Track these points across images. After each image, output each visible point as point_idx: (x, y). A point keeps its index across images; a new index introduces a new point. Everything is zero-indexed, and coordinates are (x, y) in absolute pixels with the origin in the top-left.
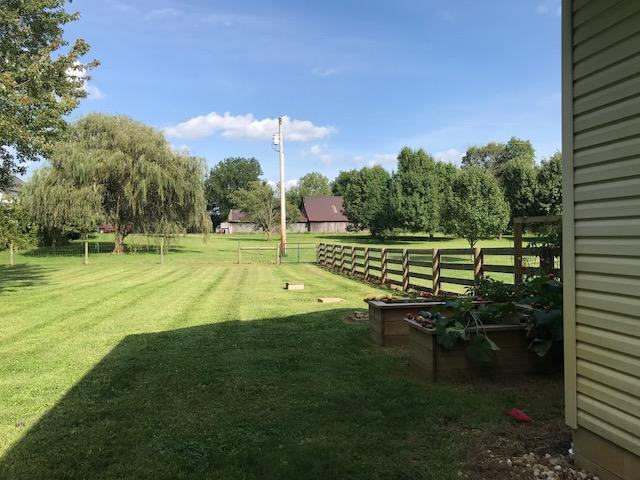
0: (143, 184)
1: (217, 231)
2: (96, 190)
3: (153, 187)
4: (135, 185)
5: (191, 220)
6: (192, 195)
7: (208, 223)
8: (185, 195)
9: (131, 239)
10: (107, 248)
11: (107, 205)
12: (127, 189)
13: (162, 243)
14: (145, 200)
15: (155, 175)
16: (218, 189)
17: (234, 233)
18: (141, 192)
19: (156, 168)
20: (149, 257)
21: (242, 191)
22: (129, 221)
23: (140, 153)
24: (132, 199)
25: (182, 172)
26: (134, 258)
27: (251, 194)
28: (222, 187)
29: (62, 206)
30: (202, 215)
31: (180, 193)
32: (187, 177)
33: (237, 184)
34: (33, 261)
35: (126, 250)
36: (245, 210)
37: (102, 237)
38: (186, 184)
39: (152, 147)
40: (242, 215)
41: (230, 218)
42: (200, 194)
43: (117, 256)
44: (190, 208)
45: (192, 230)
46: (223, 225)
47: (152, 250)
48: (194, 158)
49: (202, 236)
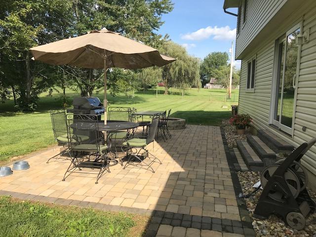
0: (177, 69)
1: (205, 87)
2: (160, 71)
3: (180, 70)
4: (174, 69)
5: (194, 82)
6: (195, 73)
7: (200, 84)
8: (192, 73)
9: (170, 90)
10: (162, 92)
11: (164, 76)
12: (171, 70)
13: (182, 91)
14: (177, 75)
15: (181, 65)
16: (207, 68)
17: (212, 89)
18: (176, 72)
19: (182, 63)
20: (177, 96)
21: (216, 70)
22: (170, 83)
23: (176, 57)
24: (172, 74)
25: (191, 64)
26: (172, 96)
27: (220, 72)
28: (209, 66)
29: (149, 76)
30: (198, 81)
31: (190, 72)
32: (193, 66)
33: (216, 65)
34: (139, 96)
35: (169, 93)
36: (217, 78)
37: (158, 88)
38: (192, 69)
39: (181, 54)
40: (215, 81)
41: (211, 82)
42: (198, 72)
43: (166, 96)
44: (194, 78)
45: (194, 87)
46: (207, 85)
47: (178, 94)
48: (197, 58)
49: (198, 89)
